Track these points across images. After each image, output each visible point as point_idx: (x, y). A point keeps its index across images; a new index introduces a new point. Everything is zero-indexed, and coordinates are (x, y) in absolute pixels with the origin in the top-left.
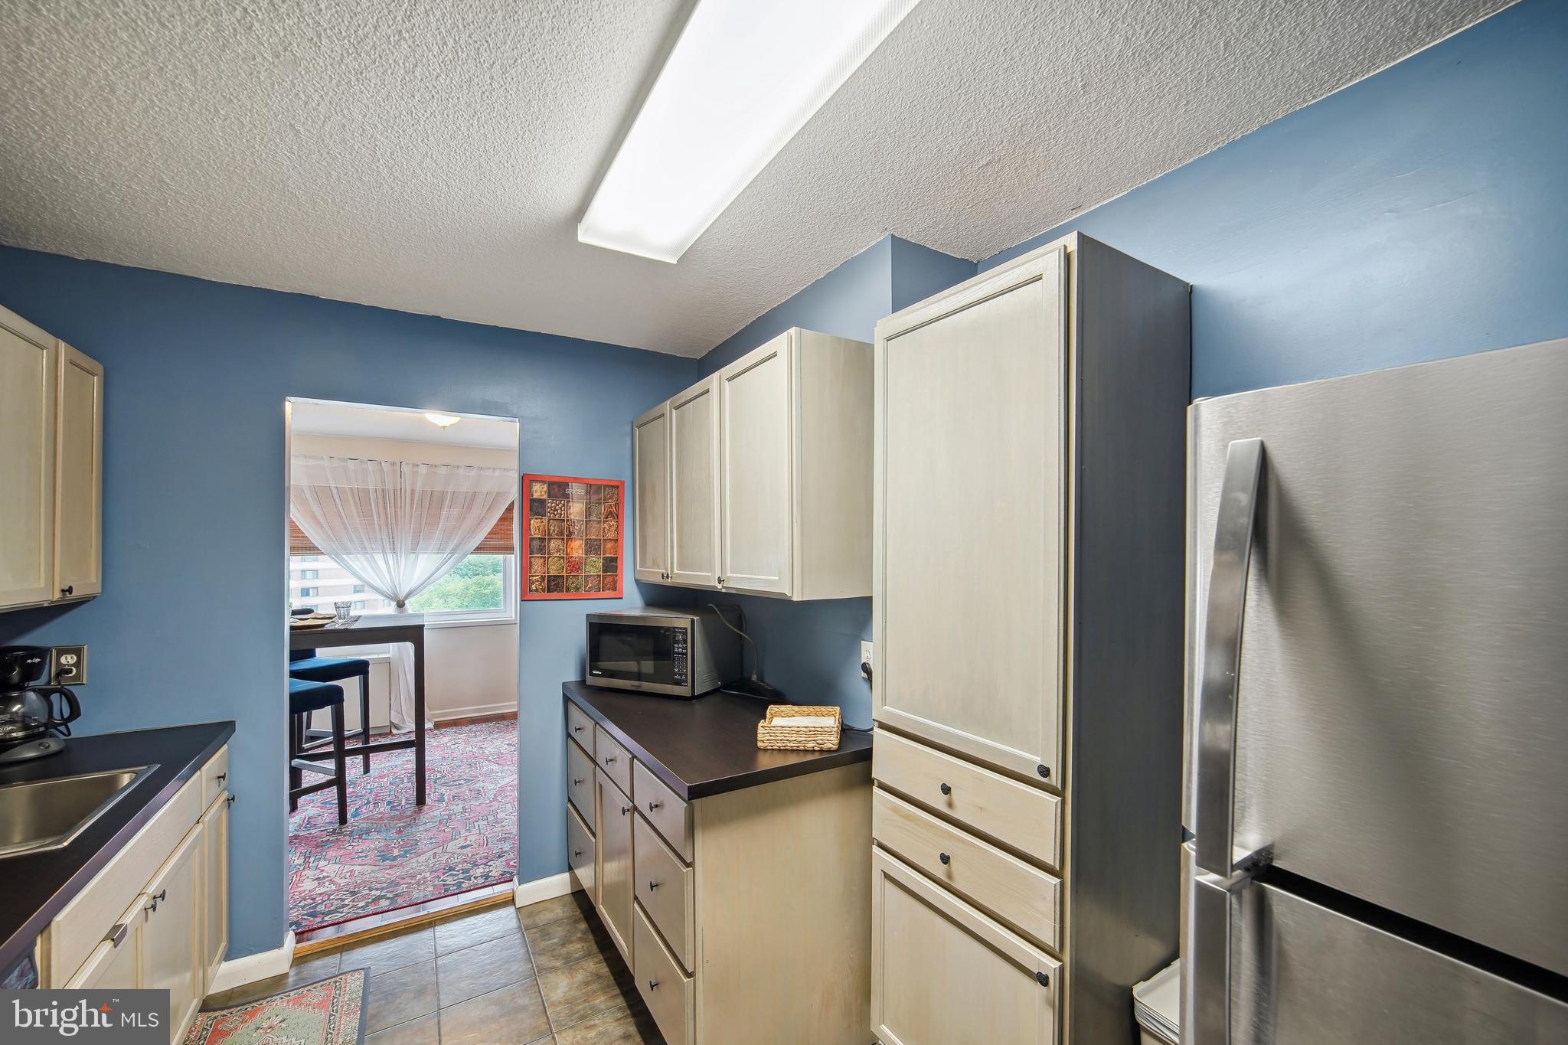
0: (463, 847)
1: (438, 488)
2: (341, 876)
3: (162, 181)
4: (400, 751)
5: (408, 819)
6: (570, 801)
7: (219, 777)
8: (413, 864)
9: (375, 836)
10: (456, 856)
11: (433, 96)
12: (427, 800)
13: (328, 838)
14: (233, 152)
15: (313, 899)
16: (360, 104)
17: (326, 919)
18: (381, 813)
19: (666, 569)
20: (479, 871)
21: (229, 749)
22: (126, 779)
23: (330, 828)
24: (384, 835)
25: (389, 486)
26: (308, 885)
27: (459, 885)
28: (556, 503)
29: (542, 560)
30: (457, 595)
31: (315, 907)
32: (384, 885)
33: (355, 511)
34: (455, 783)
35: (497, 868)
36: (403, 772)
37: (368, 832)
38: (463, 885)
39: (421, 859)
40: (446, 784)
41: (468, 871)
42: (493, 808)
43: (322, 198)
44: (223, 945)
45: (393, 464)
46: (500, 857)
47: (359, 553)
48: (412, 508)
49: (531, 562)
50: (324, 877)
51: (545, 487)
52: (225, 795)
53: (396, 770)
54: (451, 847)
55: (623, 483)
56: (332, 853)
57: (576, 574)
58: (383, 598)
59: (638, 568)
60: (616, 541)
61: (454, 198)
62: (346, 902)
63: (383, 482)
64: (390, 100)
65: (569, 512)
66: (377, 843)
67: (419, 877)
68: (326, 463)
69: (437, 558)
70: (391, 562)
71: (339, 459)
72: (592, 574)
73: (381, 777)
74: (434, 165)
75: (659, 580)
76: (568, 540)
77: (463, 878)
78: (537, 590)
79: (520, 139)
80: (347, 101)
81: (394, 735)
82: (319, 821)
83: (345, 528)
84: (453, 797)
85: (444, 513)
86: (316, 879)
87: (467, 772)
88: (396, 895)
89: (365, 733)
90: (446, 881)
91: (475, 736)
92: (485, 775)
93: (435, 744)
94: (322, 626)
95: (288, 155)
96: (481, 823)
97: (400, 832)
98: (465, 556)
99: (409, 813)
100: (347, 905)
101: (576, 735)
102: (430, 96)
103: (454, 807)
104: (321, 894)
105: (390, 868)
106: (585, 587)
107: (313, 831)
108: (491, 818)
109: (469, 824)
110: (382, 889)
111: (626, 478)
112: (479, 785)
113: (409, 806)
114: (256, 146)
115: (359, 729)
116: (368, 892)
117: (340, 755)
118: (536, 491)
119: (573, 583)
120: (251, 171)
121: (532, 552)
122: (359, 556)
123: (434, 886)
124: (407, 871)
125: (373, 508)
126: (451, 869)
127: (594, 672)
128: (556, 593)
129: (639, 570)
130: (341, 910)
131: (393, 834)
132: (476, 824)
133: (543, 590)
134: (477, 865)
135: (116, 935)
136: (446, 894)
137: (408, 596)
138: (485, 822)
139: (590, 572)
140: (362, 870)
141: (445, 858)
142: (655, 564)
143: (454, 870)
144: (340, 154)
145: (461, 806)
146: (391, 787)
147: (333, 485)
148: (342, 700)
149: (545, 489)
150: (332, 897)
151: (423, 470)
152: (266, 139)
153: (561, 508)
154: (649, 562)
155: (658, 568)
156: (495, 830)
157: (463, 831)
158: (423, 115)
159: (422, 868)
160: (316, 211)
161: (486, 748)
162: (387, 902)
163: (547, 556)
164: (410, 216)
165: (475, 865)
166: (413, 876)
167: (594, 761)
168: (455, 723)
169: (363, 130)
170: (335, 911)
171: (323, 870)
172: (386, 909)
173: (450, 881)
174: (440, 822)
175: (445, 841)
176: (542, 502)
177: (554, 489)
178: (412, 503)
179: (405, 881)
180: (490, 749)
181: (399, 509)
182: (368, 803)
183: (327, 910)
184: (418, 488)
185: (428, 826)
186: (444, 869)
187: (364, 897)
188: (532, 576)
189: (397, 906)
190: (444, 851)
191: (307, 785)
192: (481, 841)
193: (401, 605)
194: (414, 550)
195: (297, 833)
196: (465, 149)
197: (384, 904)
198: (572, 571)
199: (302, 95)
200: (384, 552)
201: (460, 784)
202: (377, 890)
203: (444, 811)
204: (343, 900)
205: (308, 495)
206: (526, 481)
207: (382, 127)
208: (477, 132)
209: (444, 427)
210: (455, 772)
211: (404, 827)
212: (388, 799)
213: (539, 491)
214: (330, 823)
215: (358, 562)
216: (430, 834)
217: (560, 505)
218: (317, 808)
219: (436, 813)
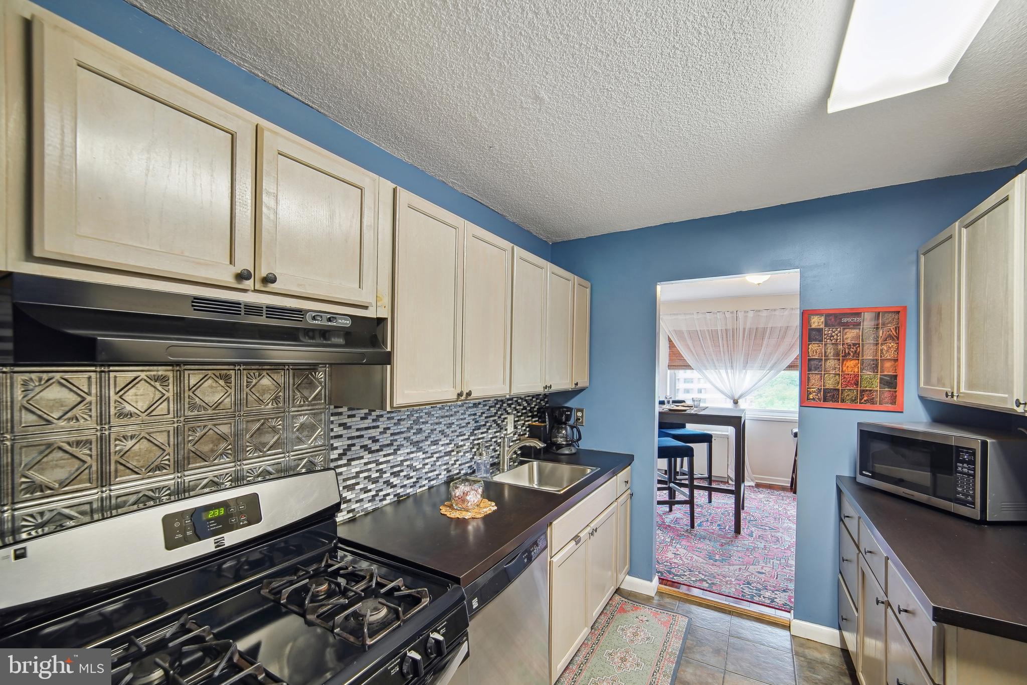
0: (759, 572)
1: (761, 326)
2: (687, 557)
3: (600, 191)
4: (731, 495)
5: (728, 540)
6: (841, 573)
7: (626, 482)
8: (726, 569)
9: (707, 542)
10: (753, 576)
11: (701, 72)
12: (742, 532)
13: (683, 533)
14: (620, 163)
15: (671, 564)
16: (665, 103)
17: (675, 578)
18: (713, 530)
19: (952, 388)
20: (768, 594)
21: (632, 469)
22: (589, 471)
23: (686, 528)
24: (712, 543)
25: (730, 327)
26: (670, 555)
27: (752, 596)
28: (832, 331)
29: (819, 376)
30: (792, 399)
31: (671, 569)
32: (707, 574)
33: (710, 343)
34: (762, 527)
35: (781, 598)
36: (731, 509)
37: (705, 538)
38: (755, 598)
39: (731, 568)
40: (756, 526)
41: (760, 590)
42: (786, 555)
43: (661, 166)
44: (627, 567)
45: (732, 313)
46: (784, 591)
47: (712, 369)
48: (743, 340)
49: (809, 378)
50: (678, 554)
51: (823, 319)
52: (629, 492)
53: (726, 506)
54: (752, 568)
55: (905, 308)
56: (684, 543)
57: (851, 388)
58: (725, 397)
59: (922, 385)
60: (896, 360)
61: (730, 130)
62: (686, 573)
63: (726, 324)
64: (679, 90)
65: (845, 337)
66: (708, 546)
67: (727, 579)
68: (695, 316)
69: (759, 374)
70: (730, 375)
71: (702, 313)
72: (867, 389)
73: (717, 508)
74: (713, 114)
75: (942, 398)
76: (843, 360)
77: (756, 594)
78: (814, 399)
79: (765, 62)
80: (659, 105)
81: (729, 484)
82: (681, 522)
83: (705, 354)
84: (759, 536)
85: (765, 342)
86: (674, 553)
87: (771, 522)
88: (713, 583)
89: (710, 479)
90: (744, 589)
91: (783, 499)
92: (784, 529)
93: (753, 497)
94: (685, 410)
95: (641, 151)
96: (775, 561)
97: (722, 545)
98: (779, 371)
99: (729, 536)
100: (686, 576)
101: (846, 520)
102: (700, 72)
103: (759, 543)
104: (675, 563)
105: (712, 565)
106: (861, 400)
107: (677, 526)
108: (783, 561)
109: (767, 558)
110: (706, 576)
111: (911, 304)
112: (779, 535)
113: (730, 531)
114: (628, 155)
115: (706, 475)
116: (697, 573)
117: (692, 487)
118: (814, 323)
119: (848, 395)
120: (629, 168)
121: (810, 370)
122: (712, 370)
123: (736, 589)
124: (721, 572)
125: (720, 341)
126: (749, 583)
127: (864, 472)
128: (831, 402)
129: (922, 388)
130: (683, 577)
131: (717, 545)
132: (772, 561)
133: (820, 399)
134: (767, 589)
135: (577, 539)
136: (742, 598)
137: (740, 397)
138: (778, 562)
139: (866, 387)
140: (698, 560)
141: (746, 574)
142: (940, 382)
143: (750, 585)
144: (663, 138)
145: (763, 544)
146: (722, 515)
147: (698, 329)
148: (693, 456)
149: (822, 320)
150: (679, 567)
151: (751, 314)
152: (631, 149)
153: (837, 335)
154: (934, 379)
155: (944, 386)
156: (784, 570)
157: (761, 562)
158: (699, 87)
159: (731, 574)
160: (660, 175)
161: (789, 510)
162: (707, 585)
163: (823, 373)
164: (707, 154)
165: (766, 588)
166: (725, 577)
167: (858, 547)
168: (770, 487)
169: (670, 117)
170: (680, 576)
171: (678, 550)
172: (706, 588)
173: (746, 590)
174: (748, 550)
175: (748, 563)
176: (819, 331)
177: (830, 320)
178: (744, 337)
179: (719, 577)
180: (792, 512)
181: (735, 341)
182: (707, 521)
183: (676, 573)
184: (748, 327)
185: (739, 549)
186: (744, 581)
187: (695, 576)
188: (810, 388)
189: (712, 590)
190: (747, 569)
191: (678, 499)
192: (773, 574)
193: (736, 402)
194: (745, 367)
195: (670, 524)
196: (729, 93)
197: (705, 585)
198: (847, 385)
199: (639, 116)
200: (726, 369)
201: (765, 529)
202: (703, 575)
203: (751, 543)
204: (685, 572)
205: (686, 335)
206: (806, 316)
207: (679, 109)
208: (734, 76)
209: (759, 284)
210: (763, 520)
211: (725, 544)
212: (719, 523)
213: (817, 322)
214: (686, 525)
215: (711, 374)
216: (740, 555)
217: (836, 332)
218: (680, 512)
219: (746, 542)
